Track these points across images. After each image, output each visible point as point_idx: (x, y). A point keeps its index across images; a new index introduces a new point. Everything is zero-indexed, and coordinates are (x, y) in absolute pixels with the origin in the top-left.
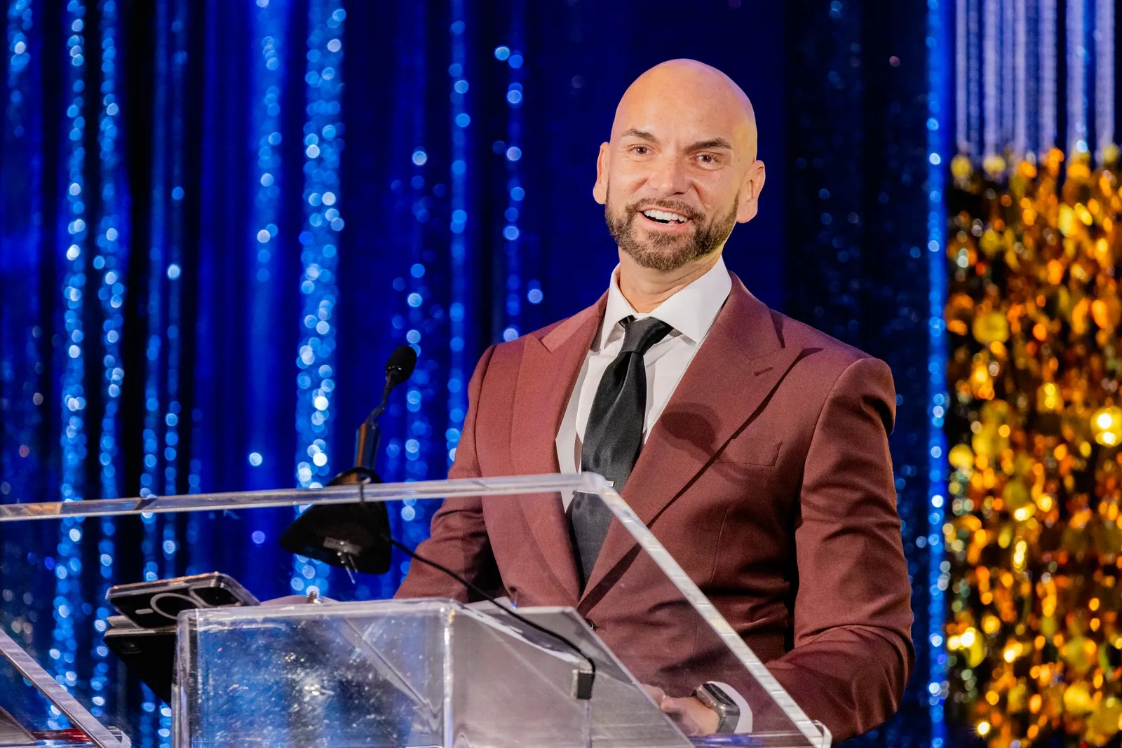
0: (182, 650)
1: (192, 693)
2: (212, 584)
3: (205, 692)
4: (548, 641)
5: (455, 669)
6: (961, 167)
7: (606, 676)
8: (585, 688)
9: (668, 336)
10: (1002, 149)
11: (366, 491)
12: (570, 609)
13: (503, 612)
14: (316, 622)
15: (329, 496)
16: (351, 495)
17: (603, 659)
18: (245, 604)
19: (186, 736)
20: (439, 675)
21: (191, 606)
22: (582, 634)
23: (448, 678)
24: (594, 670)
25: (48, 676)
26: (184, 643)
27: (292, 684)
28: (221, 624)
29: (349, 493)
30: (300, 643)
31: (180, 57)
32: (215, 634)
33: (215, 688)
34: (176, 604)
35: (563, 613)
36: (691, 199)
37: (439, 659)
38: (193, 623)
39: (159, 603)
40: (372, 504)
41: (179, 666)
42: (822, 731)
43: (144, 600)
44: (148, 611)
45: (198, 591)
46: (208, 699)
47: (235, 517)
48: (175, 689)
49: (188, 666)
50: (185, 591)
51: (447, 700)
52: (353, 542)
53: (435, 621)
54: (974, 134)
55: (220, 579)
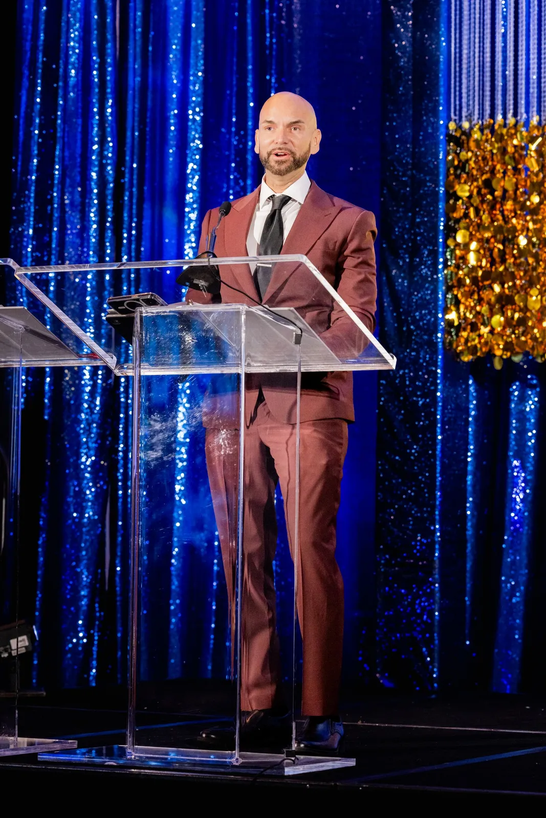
0: (137, 323)
1: (141, 341)
2: (149, 297)
3: (146, 340)
4: (283, 321)
5: (246, 332)
6: (452, 126)
7: (307, 335)
8: (298, 340)
9: (290, 201)
10: (469, 118)
11: (210, 260)
12: (292, 308)
13: (265, 309)
14: (191, 313)
15: (196, 262)
16: (205, 262)
17: (305, 328)
18: (162, 305)
19: (138, 357)
20: (240, 335)
21: (141, 306)
22: (297, 318)
23: (243, 335)
24: (302, 332)
25: (83, 332)
26: (138, 320)
27: (181, 337)
28: (152, 313)
29: (204, 261)
30: (185, 321)
31: (138, 79)
32: (150, 317)
33: (150, 338)
34: (134, 305)
35: (290, 310)
36: (290, 146)
37: (240, 328)
38: (141, 312)
39: (128, 304)
40: (213, 266)
41: (135, 329)
42: (393, 358)
43: (122, 303)
44: (124, 308)
45: (142, 300)
46: (147, 343)
47: (158, 271)
48: (134, 339)
49: (139, 329)
50: (138, 300)
51: (243, 345)
52: (206, 281)
53: (238, 313)
54: (457, 113)
55: (152, 295)
